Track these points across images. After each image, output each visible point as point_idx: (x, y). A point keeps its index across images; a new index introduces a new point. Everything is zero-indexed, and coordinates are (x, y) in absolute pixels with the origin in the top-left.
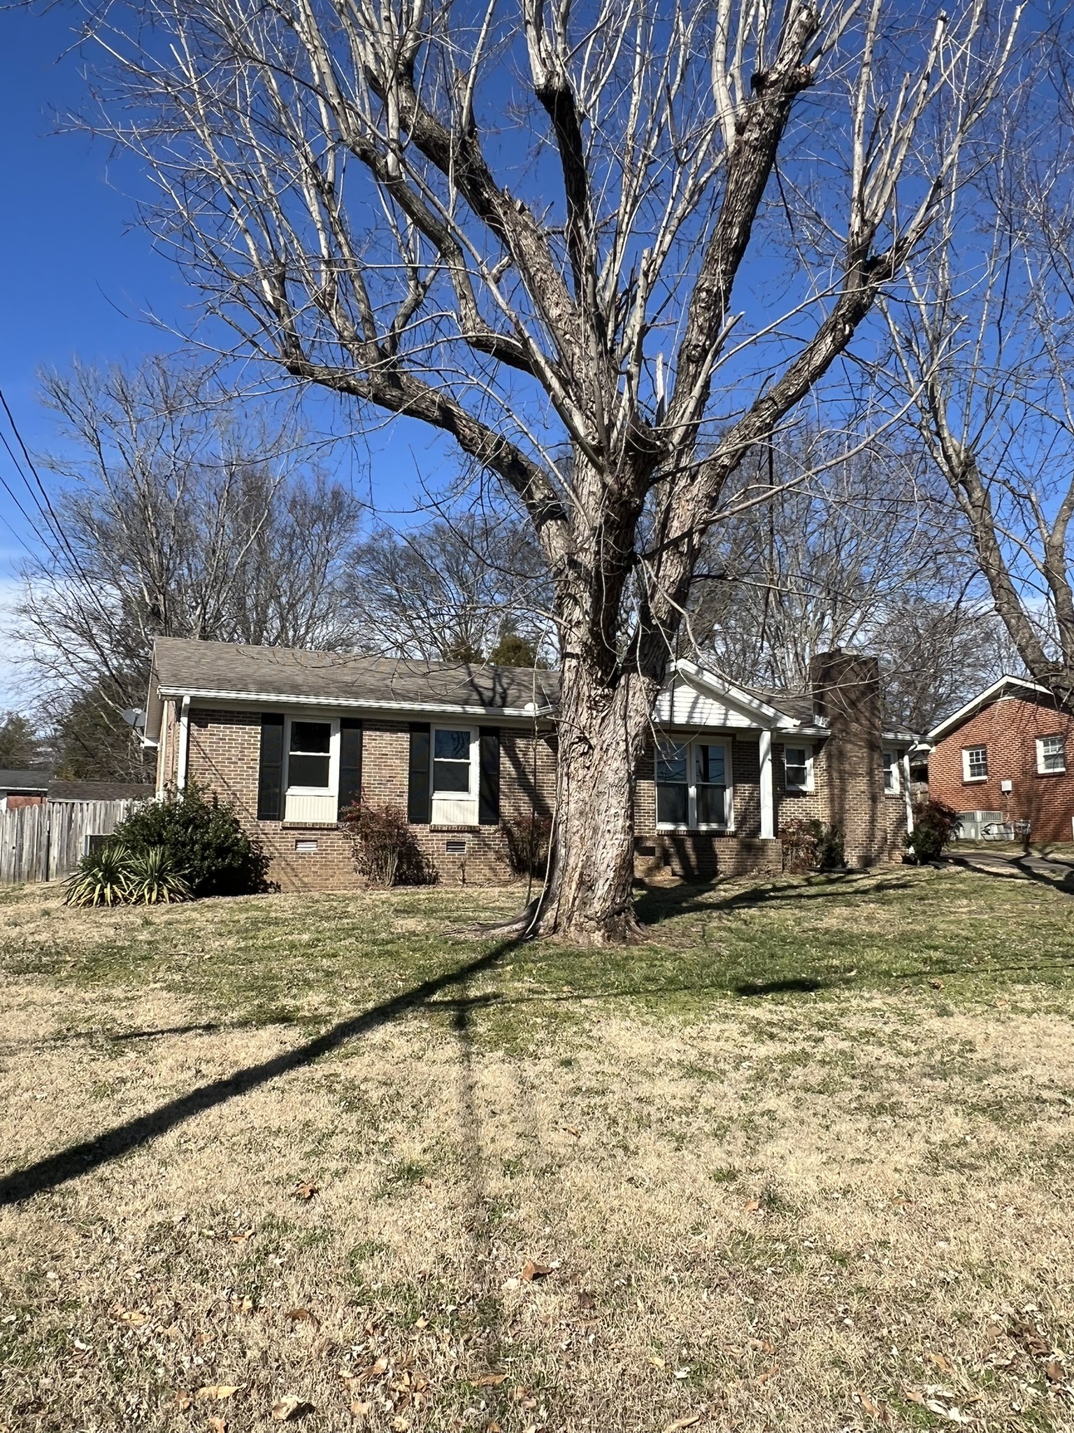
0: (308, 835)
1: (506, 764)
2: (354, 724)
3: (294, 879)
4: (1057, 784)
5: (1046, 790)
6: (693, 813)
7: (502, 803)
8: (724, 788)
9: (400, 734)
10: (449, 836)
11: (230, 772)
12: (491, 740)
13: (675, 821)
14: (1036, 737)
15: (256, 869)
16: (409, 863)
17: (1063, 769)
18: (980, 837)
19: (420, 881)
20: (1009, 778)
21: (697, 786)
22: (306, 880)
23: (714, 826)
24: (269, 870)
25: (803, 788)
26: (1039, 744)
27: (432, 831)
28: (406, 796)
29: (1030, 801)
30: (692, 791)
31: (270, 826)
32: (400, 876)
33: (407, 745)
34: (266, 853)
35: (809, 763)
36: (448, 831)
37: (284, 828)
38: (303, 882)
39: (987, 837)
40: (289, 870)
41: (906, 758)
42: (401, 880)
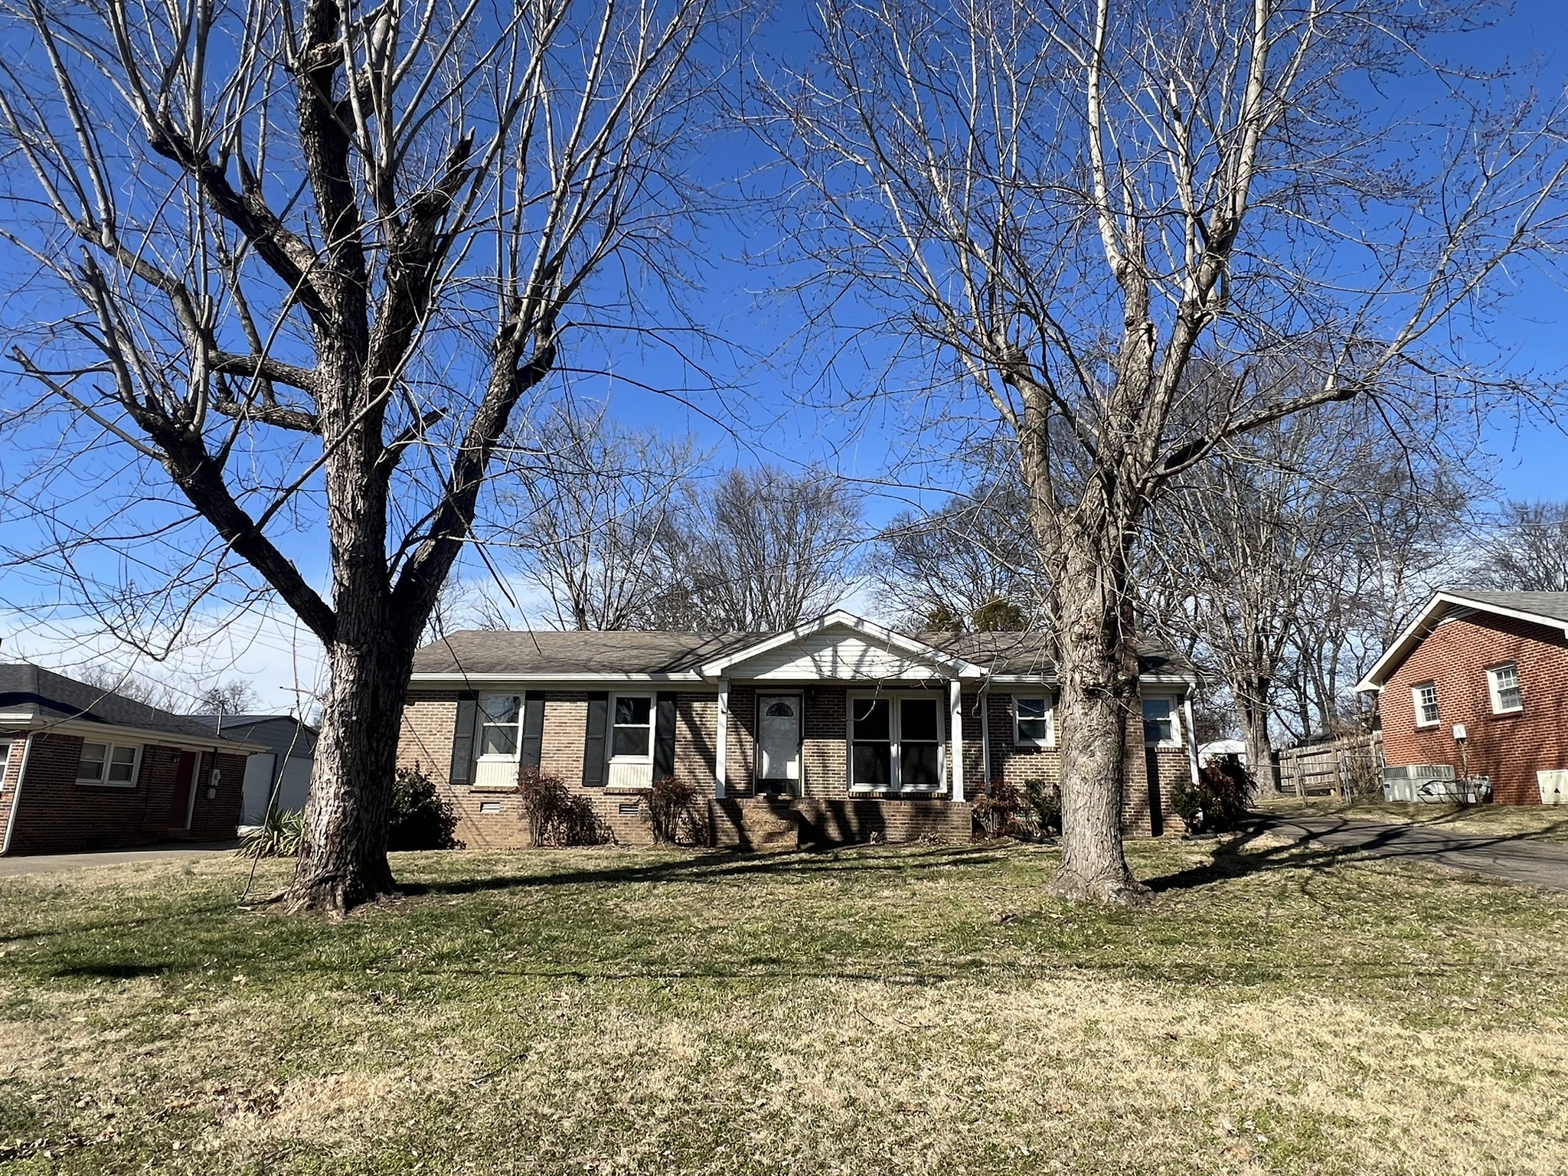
0: (493, 797)
1: (681, 727)
2: (539, 695)
3: (478, 838)
4: (1513, 728)
5: (1503, 735)
6: (897, 773)
7: (677, 765)
8: (936, 745)
9: (579, 703)
10: (621, 799)
11: (431, 743)
12: (668, 704)
13: (874, 781)
14: (1486, 668)
15: (446, 828)
16: (583, 824)
17: (1520, 708)
18: (1416, 799)
19: (593, 842)
20: (1463, 721)
21: (902, 745)
22: (487, 838)
23: (923, 787)
24: (457, 828)
25: (1040, 743)
26: (1492, 676)
27: (605, 794)
28: (582, 761)
29: (1487, 752)
30: (894, 750)
31: (460, 790)
32: (574, 836)
33: (585, 713)
34: (455, 814)
35: (1048, 715)
36: (619, 794)
37: (472, 792)
38: (485, 841)
39: (1427, 798)
40: (474, 829)
41: (1187, 704)
42: (573, 841)
